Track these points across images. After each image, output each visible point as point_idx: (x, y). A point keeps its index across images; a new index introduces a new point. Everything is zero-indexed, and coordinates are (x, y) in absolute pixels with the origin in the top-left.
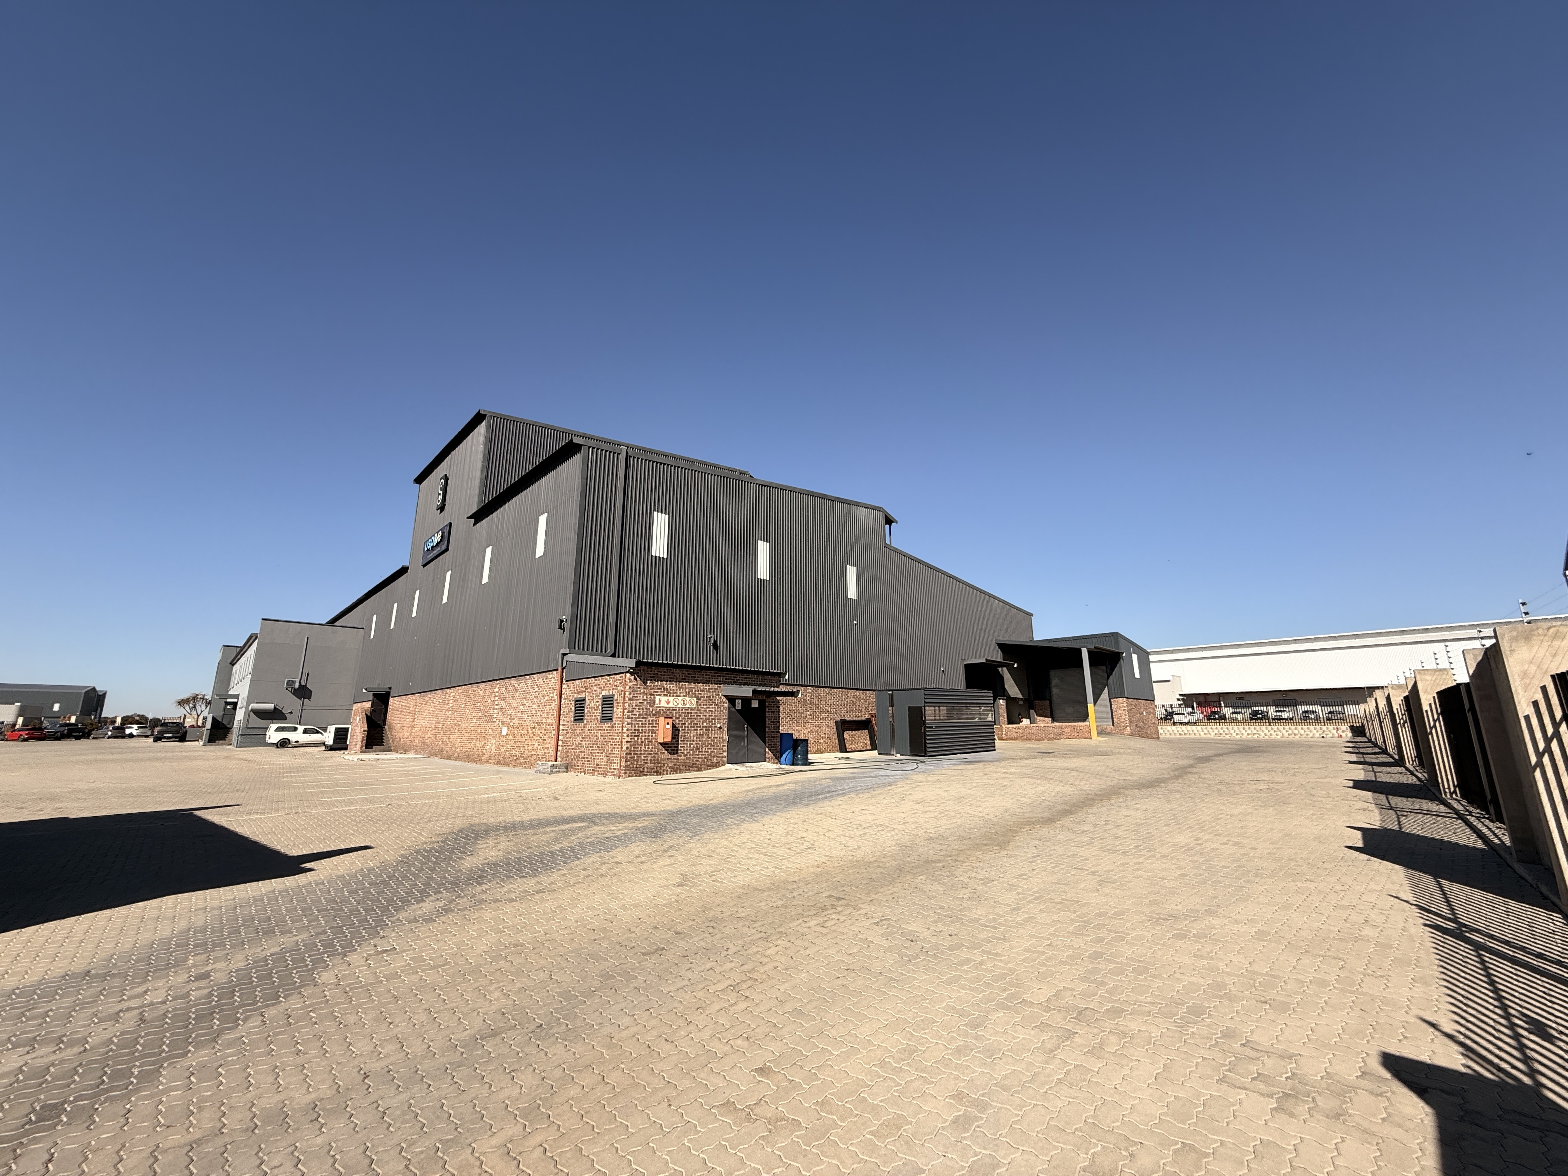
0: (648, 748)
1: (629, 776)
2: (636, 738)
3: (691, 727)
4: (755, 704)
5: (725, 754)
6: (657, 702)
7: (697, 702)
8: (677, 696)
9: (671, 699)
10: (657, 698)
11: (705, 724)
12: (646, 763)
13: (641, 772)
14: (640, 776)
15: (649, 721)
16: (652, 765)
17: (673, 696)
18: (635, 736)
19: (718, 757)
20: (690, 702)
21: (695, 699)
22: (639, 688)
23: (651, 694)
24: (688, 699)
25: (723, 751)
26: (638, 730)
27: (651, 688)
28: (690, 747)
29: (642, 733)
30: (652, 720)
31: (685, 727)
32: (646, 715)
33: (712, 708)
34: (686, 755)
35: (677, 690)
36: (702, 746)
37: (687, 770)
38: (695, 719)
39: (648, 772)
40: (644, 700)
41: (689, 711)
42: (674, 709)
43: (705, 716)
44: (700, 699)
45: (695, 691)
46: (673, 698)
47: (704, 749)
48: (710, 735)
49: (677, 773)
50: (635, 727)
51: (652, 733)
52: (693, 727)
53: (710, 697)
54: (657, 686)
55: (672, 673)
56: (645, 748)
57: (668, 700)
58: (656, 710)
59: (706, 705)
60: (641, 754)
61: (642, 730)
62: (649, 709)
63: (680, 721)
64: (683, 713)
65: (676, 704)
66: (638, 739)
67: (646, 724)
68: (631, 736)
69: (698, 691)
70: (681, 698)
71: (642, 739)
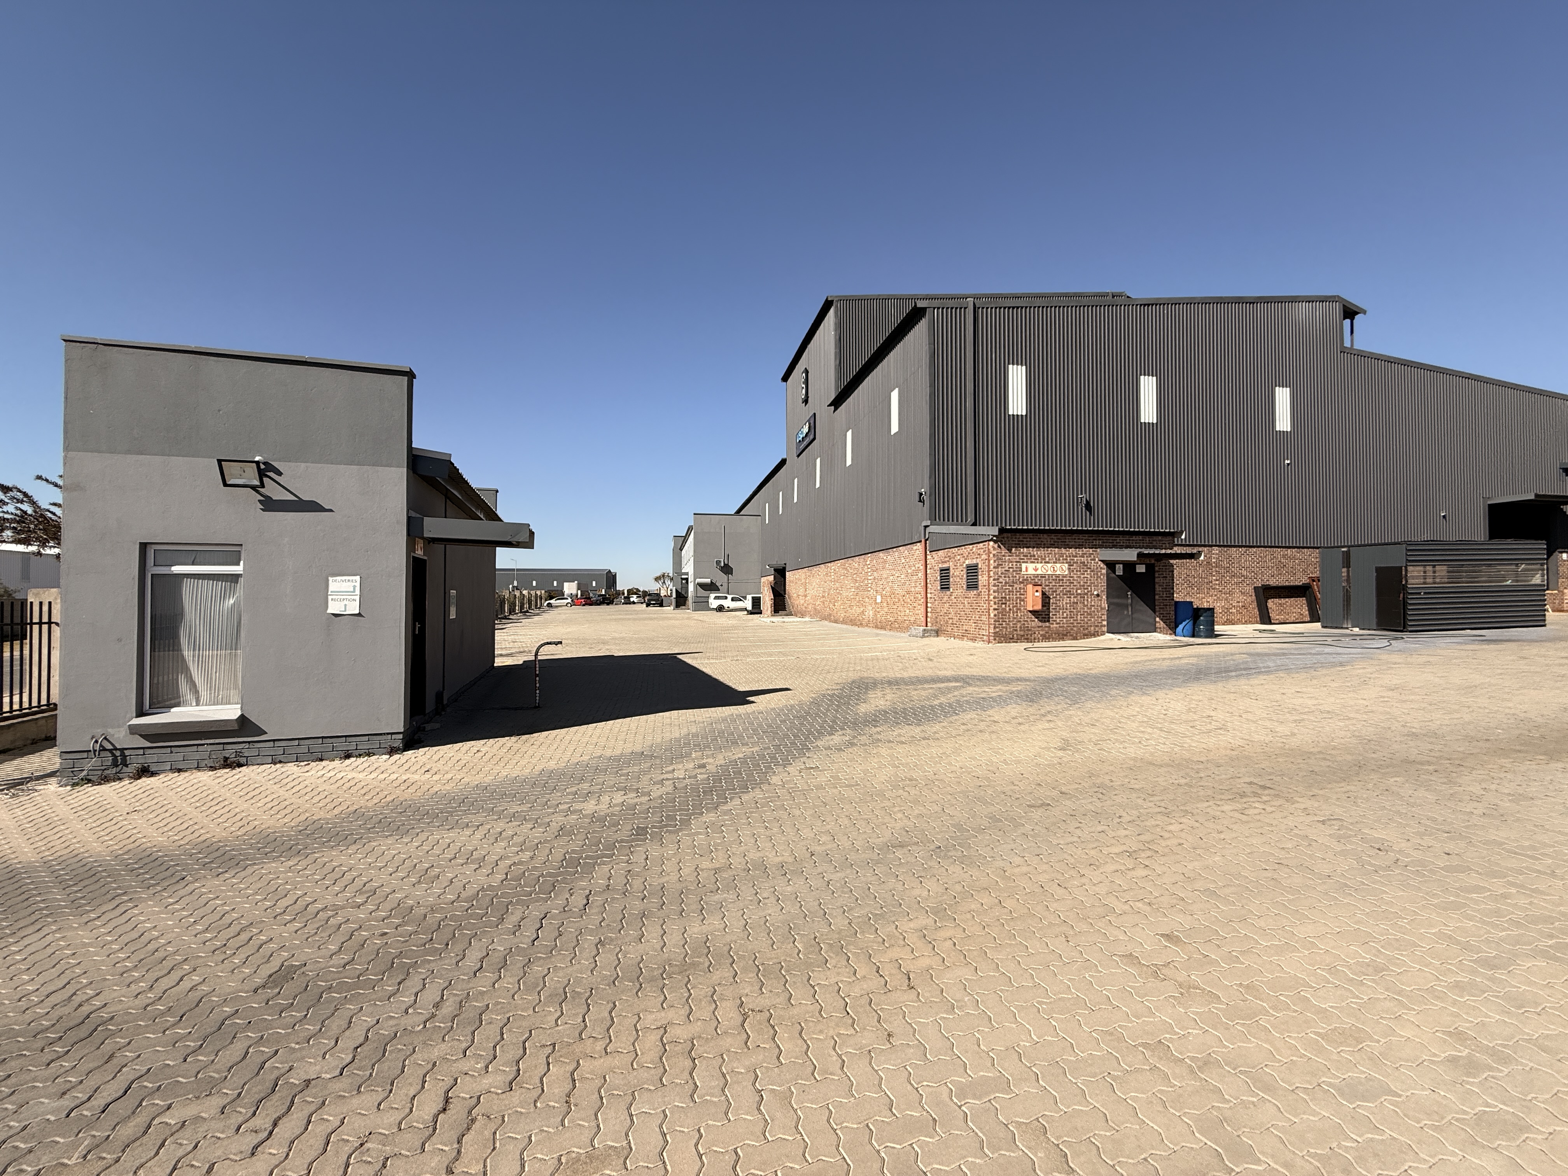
0: (1017, 615)
1: (999, 643)
2: (1004, 606)
3: (1064, 594)
4: (1141, 569)
5: (1105, 623)
6: (1024, 569)
7: (1069, 569)
8: (1045, 562)
9: (1039, 566)
10: (1024, 566)
11: (1079, 591)
12: (1016, 630)
13: (1011, 639)
14: (1009, 642)
15: (1016, 589)
16: (1022, 633)
17: (1041, 563)
18: (1002, 604)
19: (1097, 626)
20: (1062, 569)
21: (1066, 565)
22: (1004, 556)
23: (1016, 562)
24: (1058, 565)
25: (1103, 620)
26: (1005, 598)
27: (1016, 556)
28: (1063, 615)
29: (1009, 601)
30: (1020, 588)
31: (1057, 595)
32: (1013, 582)
33: (1087, 574)
34: (1059, 623)
35: (1045, 556)
36: (1077, 615)
37: (1060, 639)
38: (1068, 586)
39: (1018, 639)
40: (1009, 568)
41: (1061, 578)
42: (1043, 576)
43: (1079, 583)
44: (1072, 565)
45: (1066, 556)
46: (1042, 564)
47: (1079, 617)
48: (1086, 603)
49: (1050, 641)
50: (1002, 594)
51: (1020, 600)
52: (1066, 594)
53: (1084, 563)
54: (1023, 553)
55: (1039, 538)
56: (1014, 615)
57: (1036, 567)
58: (1023, 577)
59: (1080, 571)
60: (1009, 621)
61: (1009, 598)
62: (1016, 576)
63: (1050, 588)
64: (1053, 580)
65: (1045, 571)
66: (1006, 606)
67: (1013, 592)
68: (999, 603)
69: (1070, 557)
70: (1051, 565)
71: (1009, 606)
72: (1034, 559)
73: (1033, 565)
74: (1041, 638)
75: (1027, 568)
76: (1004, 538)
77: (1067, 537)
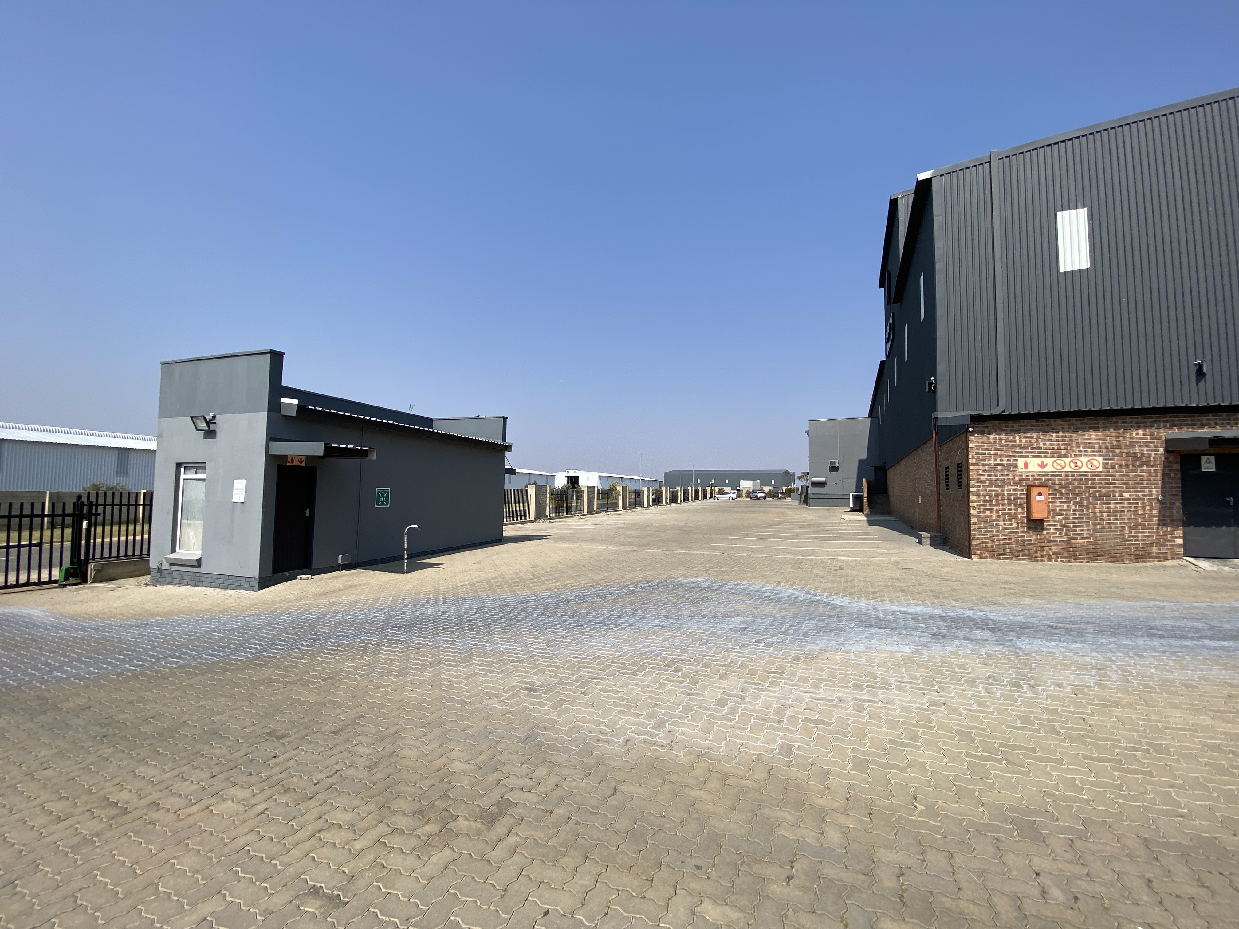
0: (1011, 524)
1: (981, 557)
2: (988, 512)
3: (1095, 499)
5: (1180, 542)
6: (1021, 465)
7: (1105, 465)
8: (1059, 456)
9: (1049, 461)
10: (1021, 462)
11: (1126, 495)
12: (1009, 544)
13: (1000, 554)
14: (999, 558)
15: (1009, 490)
16: (1019, 548)
17: (1053, 456)
19: (1163, 546)
20: (1090, 464)
23: (1007, 457)
24: (1084, 460)
25: (1173, 538)
26: (991, 502)
27: (1008, 449)
28: (1095, 527)
29: (998, 506)
30: (1015, 490)
31: (1082, 499)
32: (1004, 483)
33: (1142, 471)
34: (1089, 539)
35: (1059, 448)
36: (1124, 528)
37: (1091, 559)
38: (1104, 487)
39: (1012, 555)
40: (996, 464)
41: (1089, 477)
42: (1054, 474)
43: (1127, 483)
44: (1111, 459)
45: (1100, 447)
46: (1053, 459)
47: (1127, 531)
48: (1140, 511)
49: (1069, 562)
50: (985, 498)
51: (1015, 506)
52: (1099, 499)
53: (1136, 455)
54: (1019, 445)
55: (1048, 425)
56: (1005, 524)
57: (1042, 462)
58: (1021, 476)
59: (1127, 467)
60: (998, 532)
61: (997, 502)
62: (1008, 475)
63: (1070, 491)
64: (1075, 479)
65: (1060, 468)
66: (991, 512)
67: (1004, 494)
68: (979, 509)
69: (1107, 447)
70: (1070, 459)
71: (997, 513)
72: (1038, 451)
73: (1038, 461)
74: (1053, 556)
75: (1026, 465)
76: (987, 427)
77: (1101, 421)
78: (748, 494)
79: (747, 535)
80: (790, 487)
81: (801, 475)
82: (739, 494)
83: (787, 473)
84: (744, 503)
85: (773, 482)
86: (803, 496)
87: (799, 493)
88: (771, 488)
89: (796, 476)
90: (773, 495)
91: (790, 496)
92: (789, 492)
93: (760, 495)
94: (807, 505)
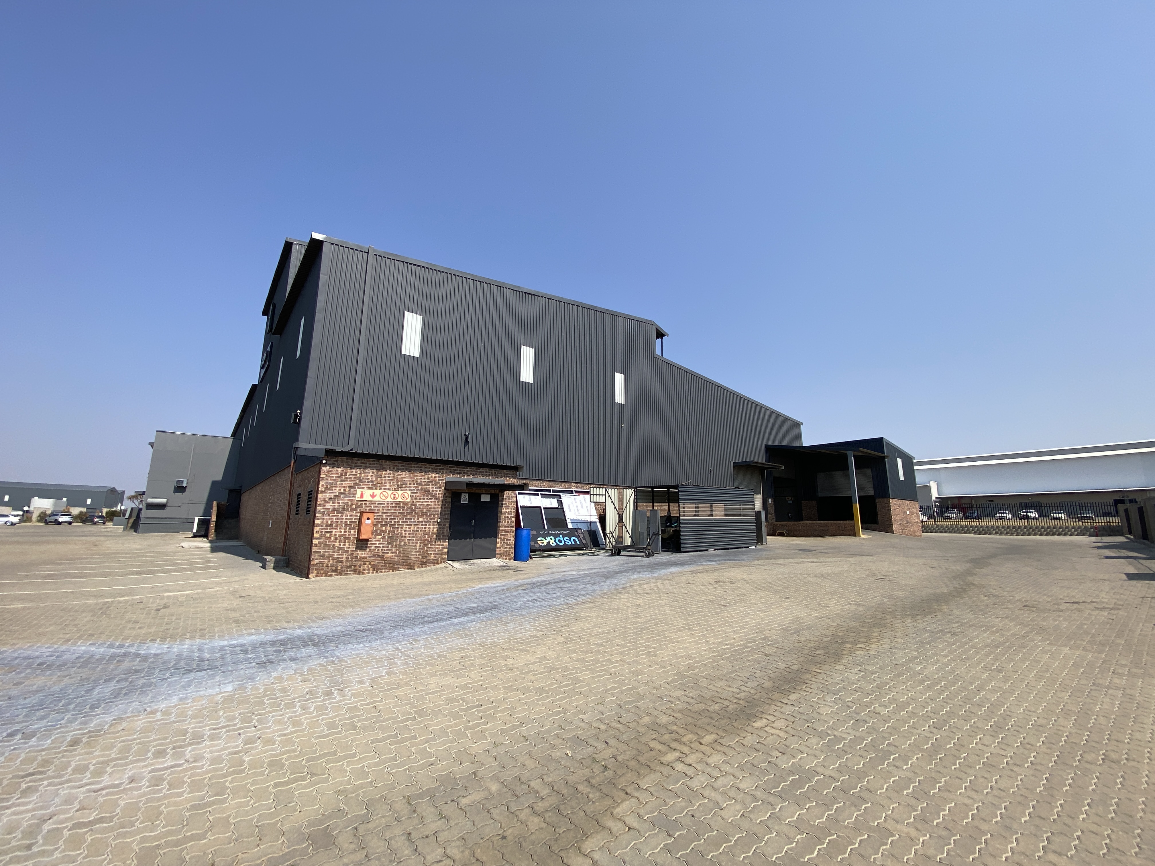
0: (345, 545)
1: (317, 576)
2: (328, 535)
3: (403, 522)
4: (485, 498)
5: (446, 550)
6: (358, 494)
7: (412, 497)
8: (385, 489)
9: (377, 492)
10: (359, 492)
11: (421, 519)
12: (341, 561)
13: (333, 571)
14: (331, 575)
15: (346, 516)
16: (348, 564)
17: (380, 489)
18: (326, 532)
19: (436, 554)
20: (403, 496)
21: (409, 493)
22: (335, 480)
23: (349, 487)
24: (400, 492)
25: (444, 548)
26: (332, 526)
27: (351, 481)
28: (400, 543)
29: (336, 529)
30: (351, 515)
31: (395, 522)
32: (344, 509)
33: (431, 502)
34: (396, 552)
35: (386, 483)
36: (417, 543)
37: (395, 568)
38: (409, 513)
39: (342, 571)
40: (340, 493)
41: (401, 505)
42: (380, 503)
43: (422, 510)
44: (416, 493)
45: (410, 484)
46: (381, 491)
47: (418, 545)
48: (427, 531)
49: (381, 572)
50: (327, 522)
51: (350, 529)
52: (406, 522)
53: (429, 490)
54: (359, 478)
55: (380, 465)
56: (340, 545)
57: (373, 493)
58: (357, 503)
59: (424, 499)
60: (334, 552)
61: (337, 526)
62: (348, 503)
63: (388, 516)
64: (393, 507)
65: (384, 498)
66: (331, 535)
67: (342, 519)
68: (322, 532)
69: (414, 484)
70: (391, 492)
71: (335, 535)
72: (371, 484)
73: (370, 492)
74: (371, 569)
75: (362, 495)
76: (337, 461)
77: (413, 465)
78: (43, 518)
79: (27, 577)
80: (114, 509)
81: (133, 494)
82: (26, 517)
83: (113, 490)
84: (33, 530)
85: (89, 501)
86: (132, 520)
87: (127, 516)
88: (84, 510)
89: (126, 495)
90: (86, 519)
91: (112, 520)
92: (111, 516)
93: (61, 519)
94: (136, 531)
